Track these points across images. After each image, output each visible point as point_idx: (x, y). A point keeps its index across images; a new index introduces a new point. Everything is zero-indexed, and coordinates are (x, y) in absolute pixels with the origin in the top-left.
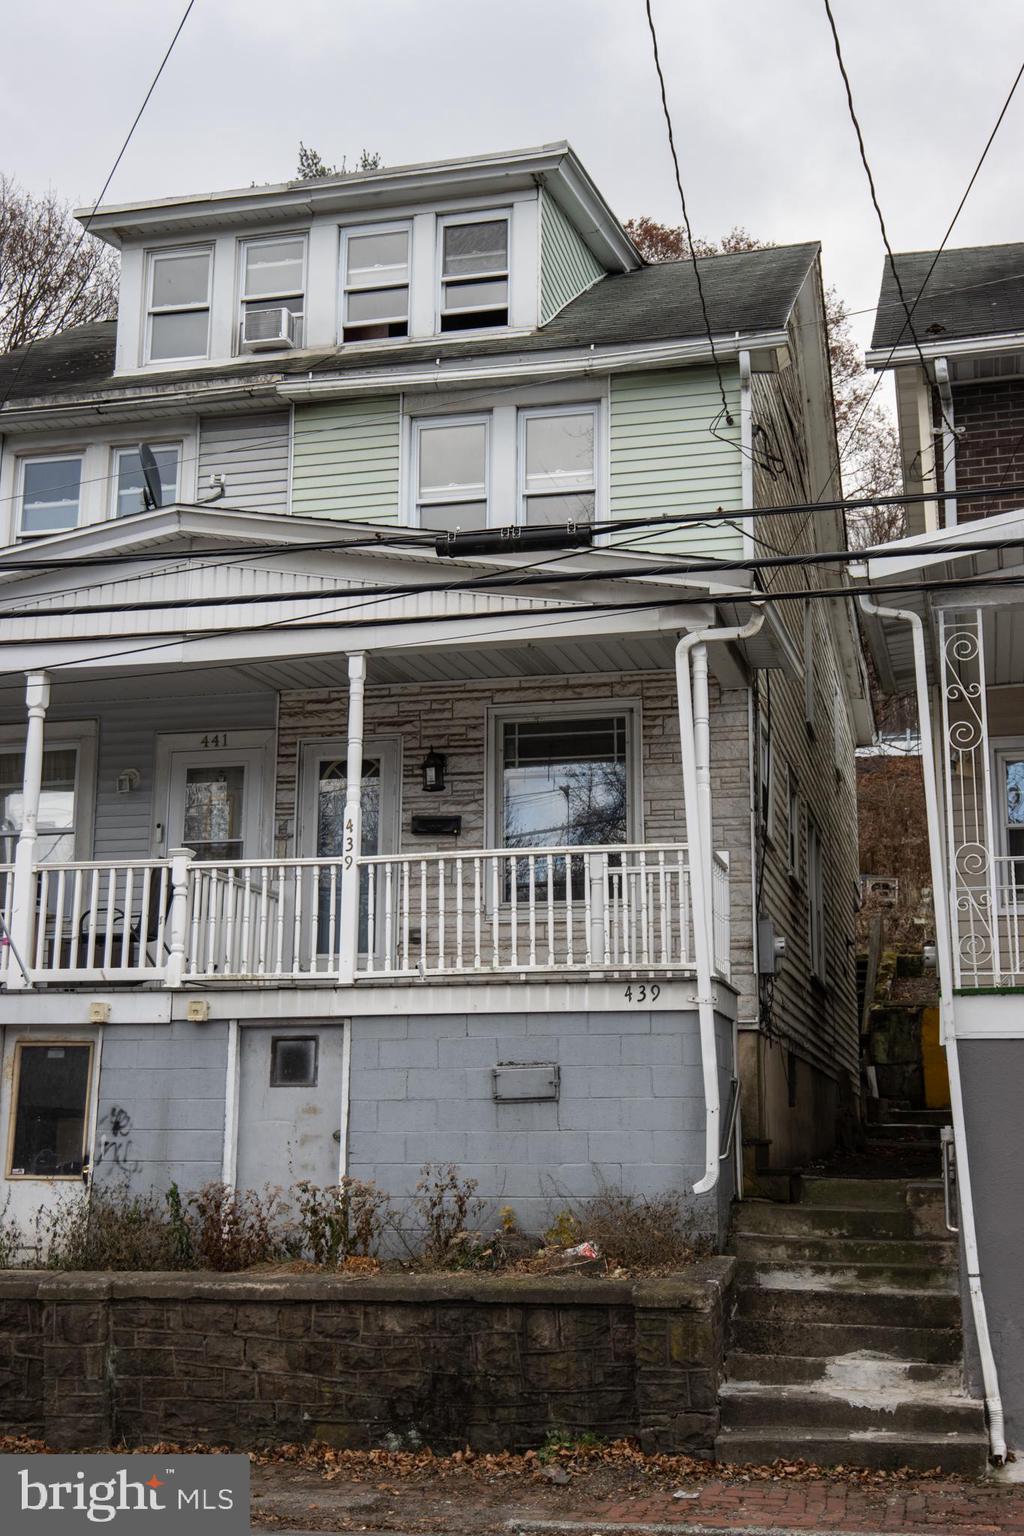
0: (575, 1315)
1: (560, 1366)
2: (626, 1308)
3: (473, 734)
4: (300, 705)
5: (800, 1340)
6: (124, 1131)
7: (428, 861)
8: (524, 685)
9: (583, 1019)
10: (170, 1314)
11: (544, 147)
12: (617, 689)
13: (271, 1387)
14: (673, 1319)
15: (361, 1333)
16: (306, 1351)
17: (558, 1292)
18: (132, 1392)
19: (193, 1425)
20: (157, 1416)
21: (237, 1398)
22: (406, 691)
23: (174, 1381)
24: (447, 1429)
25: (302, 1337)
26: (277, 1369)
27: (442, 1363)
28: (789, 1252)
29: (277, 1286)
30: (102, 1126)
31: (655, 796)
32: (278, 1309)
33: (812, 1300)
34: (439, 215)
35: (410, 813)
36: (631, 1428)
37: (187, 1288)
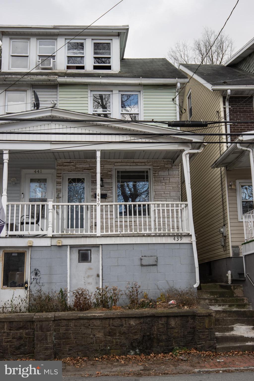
0: (179, 318)
1: (176, 331)
2: (194, 316)
3: (109, 173)
4: (62, 163)
5: (224, 322)
6: (38, 275)
7: (119, 205)
8: (122, 161)
9: (163, 245)
10: (71, 323)
11: (123, 26)
12: (146, 163)
13: (99, 341)
14: (206, 318)
15: (124, 325)
16: (109, 331)
17: (176, 313)
18: (59, 344)
19: (77, 352)
20: (66, 350)
21: (89, 344)
22: (92, 161)
23: (72, 341)
24: (147, 349)
25: (108, 327)
26: (101, 336)
27: (146, 332)
28: (209, 301)
29: (102, 314)
30: (32, 274)
31: (157, 190)
32: (101, 320)
33: (222, 312)
34: (92, 39)
35: (93, 192)
36: (194, 346)
37: (76, 316)
